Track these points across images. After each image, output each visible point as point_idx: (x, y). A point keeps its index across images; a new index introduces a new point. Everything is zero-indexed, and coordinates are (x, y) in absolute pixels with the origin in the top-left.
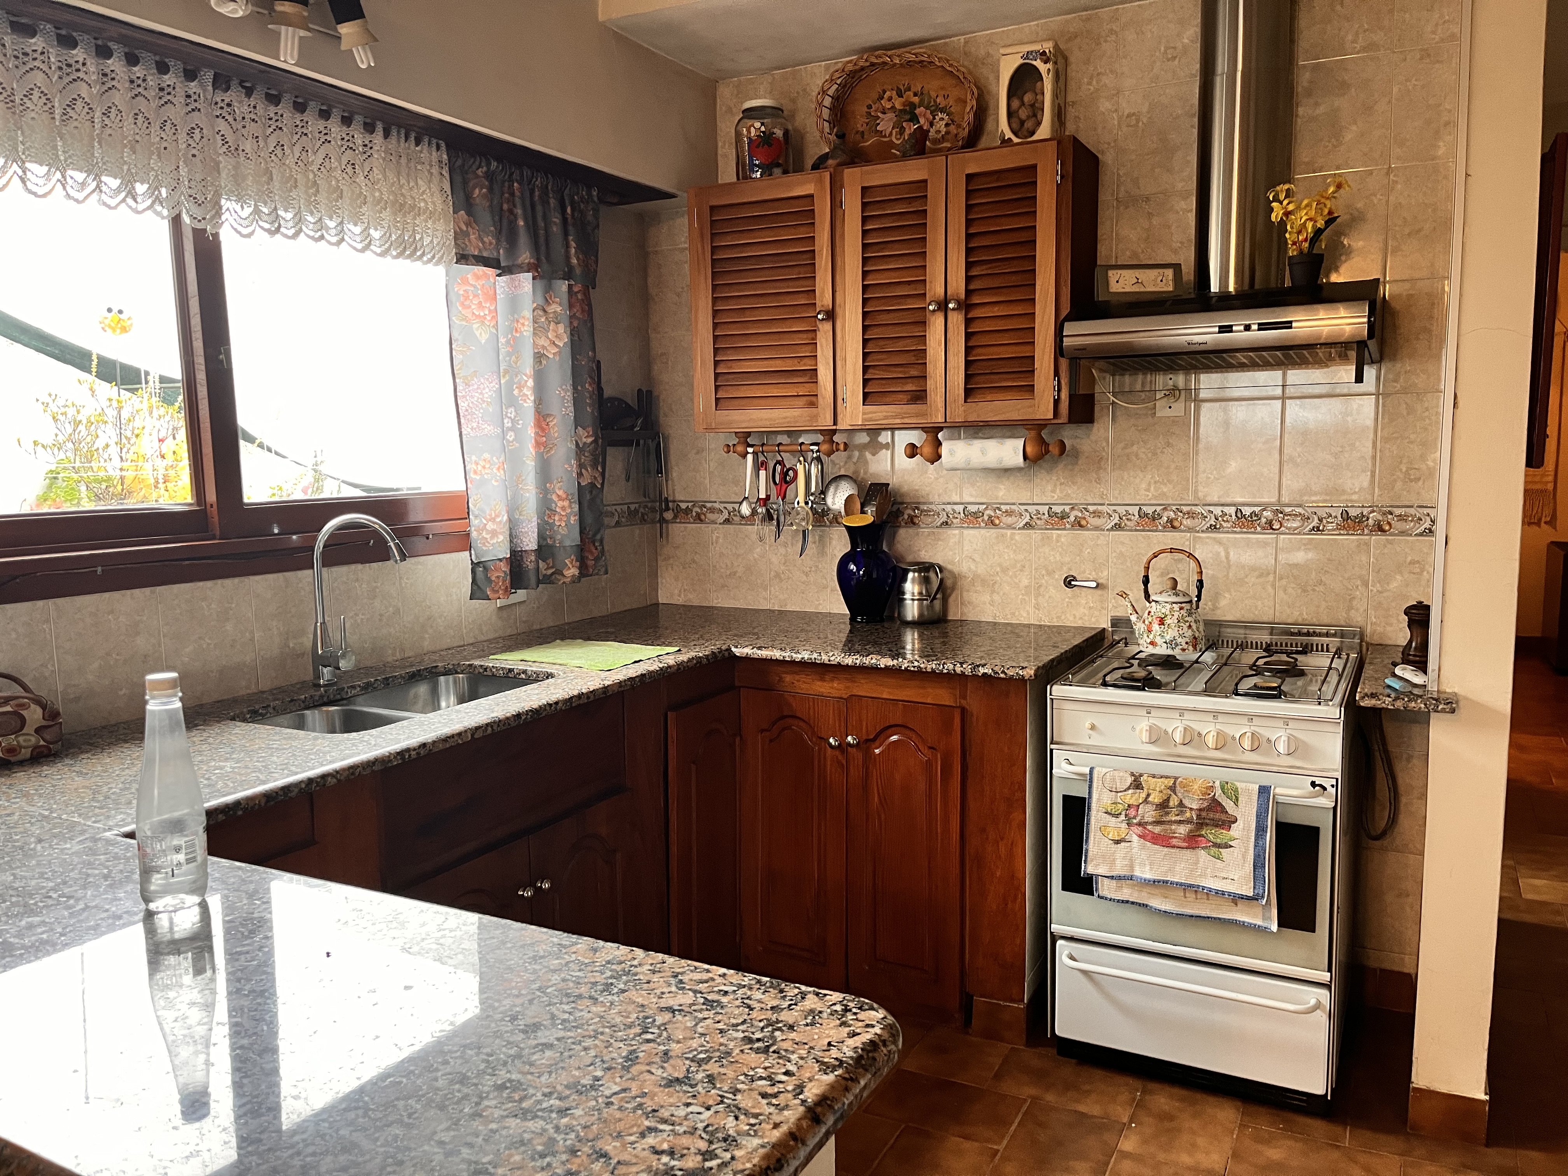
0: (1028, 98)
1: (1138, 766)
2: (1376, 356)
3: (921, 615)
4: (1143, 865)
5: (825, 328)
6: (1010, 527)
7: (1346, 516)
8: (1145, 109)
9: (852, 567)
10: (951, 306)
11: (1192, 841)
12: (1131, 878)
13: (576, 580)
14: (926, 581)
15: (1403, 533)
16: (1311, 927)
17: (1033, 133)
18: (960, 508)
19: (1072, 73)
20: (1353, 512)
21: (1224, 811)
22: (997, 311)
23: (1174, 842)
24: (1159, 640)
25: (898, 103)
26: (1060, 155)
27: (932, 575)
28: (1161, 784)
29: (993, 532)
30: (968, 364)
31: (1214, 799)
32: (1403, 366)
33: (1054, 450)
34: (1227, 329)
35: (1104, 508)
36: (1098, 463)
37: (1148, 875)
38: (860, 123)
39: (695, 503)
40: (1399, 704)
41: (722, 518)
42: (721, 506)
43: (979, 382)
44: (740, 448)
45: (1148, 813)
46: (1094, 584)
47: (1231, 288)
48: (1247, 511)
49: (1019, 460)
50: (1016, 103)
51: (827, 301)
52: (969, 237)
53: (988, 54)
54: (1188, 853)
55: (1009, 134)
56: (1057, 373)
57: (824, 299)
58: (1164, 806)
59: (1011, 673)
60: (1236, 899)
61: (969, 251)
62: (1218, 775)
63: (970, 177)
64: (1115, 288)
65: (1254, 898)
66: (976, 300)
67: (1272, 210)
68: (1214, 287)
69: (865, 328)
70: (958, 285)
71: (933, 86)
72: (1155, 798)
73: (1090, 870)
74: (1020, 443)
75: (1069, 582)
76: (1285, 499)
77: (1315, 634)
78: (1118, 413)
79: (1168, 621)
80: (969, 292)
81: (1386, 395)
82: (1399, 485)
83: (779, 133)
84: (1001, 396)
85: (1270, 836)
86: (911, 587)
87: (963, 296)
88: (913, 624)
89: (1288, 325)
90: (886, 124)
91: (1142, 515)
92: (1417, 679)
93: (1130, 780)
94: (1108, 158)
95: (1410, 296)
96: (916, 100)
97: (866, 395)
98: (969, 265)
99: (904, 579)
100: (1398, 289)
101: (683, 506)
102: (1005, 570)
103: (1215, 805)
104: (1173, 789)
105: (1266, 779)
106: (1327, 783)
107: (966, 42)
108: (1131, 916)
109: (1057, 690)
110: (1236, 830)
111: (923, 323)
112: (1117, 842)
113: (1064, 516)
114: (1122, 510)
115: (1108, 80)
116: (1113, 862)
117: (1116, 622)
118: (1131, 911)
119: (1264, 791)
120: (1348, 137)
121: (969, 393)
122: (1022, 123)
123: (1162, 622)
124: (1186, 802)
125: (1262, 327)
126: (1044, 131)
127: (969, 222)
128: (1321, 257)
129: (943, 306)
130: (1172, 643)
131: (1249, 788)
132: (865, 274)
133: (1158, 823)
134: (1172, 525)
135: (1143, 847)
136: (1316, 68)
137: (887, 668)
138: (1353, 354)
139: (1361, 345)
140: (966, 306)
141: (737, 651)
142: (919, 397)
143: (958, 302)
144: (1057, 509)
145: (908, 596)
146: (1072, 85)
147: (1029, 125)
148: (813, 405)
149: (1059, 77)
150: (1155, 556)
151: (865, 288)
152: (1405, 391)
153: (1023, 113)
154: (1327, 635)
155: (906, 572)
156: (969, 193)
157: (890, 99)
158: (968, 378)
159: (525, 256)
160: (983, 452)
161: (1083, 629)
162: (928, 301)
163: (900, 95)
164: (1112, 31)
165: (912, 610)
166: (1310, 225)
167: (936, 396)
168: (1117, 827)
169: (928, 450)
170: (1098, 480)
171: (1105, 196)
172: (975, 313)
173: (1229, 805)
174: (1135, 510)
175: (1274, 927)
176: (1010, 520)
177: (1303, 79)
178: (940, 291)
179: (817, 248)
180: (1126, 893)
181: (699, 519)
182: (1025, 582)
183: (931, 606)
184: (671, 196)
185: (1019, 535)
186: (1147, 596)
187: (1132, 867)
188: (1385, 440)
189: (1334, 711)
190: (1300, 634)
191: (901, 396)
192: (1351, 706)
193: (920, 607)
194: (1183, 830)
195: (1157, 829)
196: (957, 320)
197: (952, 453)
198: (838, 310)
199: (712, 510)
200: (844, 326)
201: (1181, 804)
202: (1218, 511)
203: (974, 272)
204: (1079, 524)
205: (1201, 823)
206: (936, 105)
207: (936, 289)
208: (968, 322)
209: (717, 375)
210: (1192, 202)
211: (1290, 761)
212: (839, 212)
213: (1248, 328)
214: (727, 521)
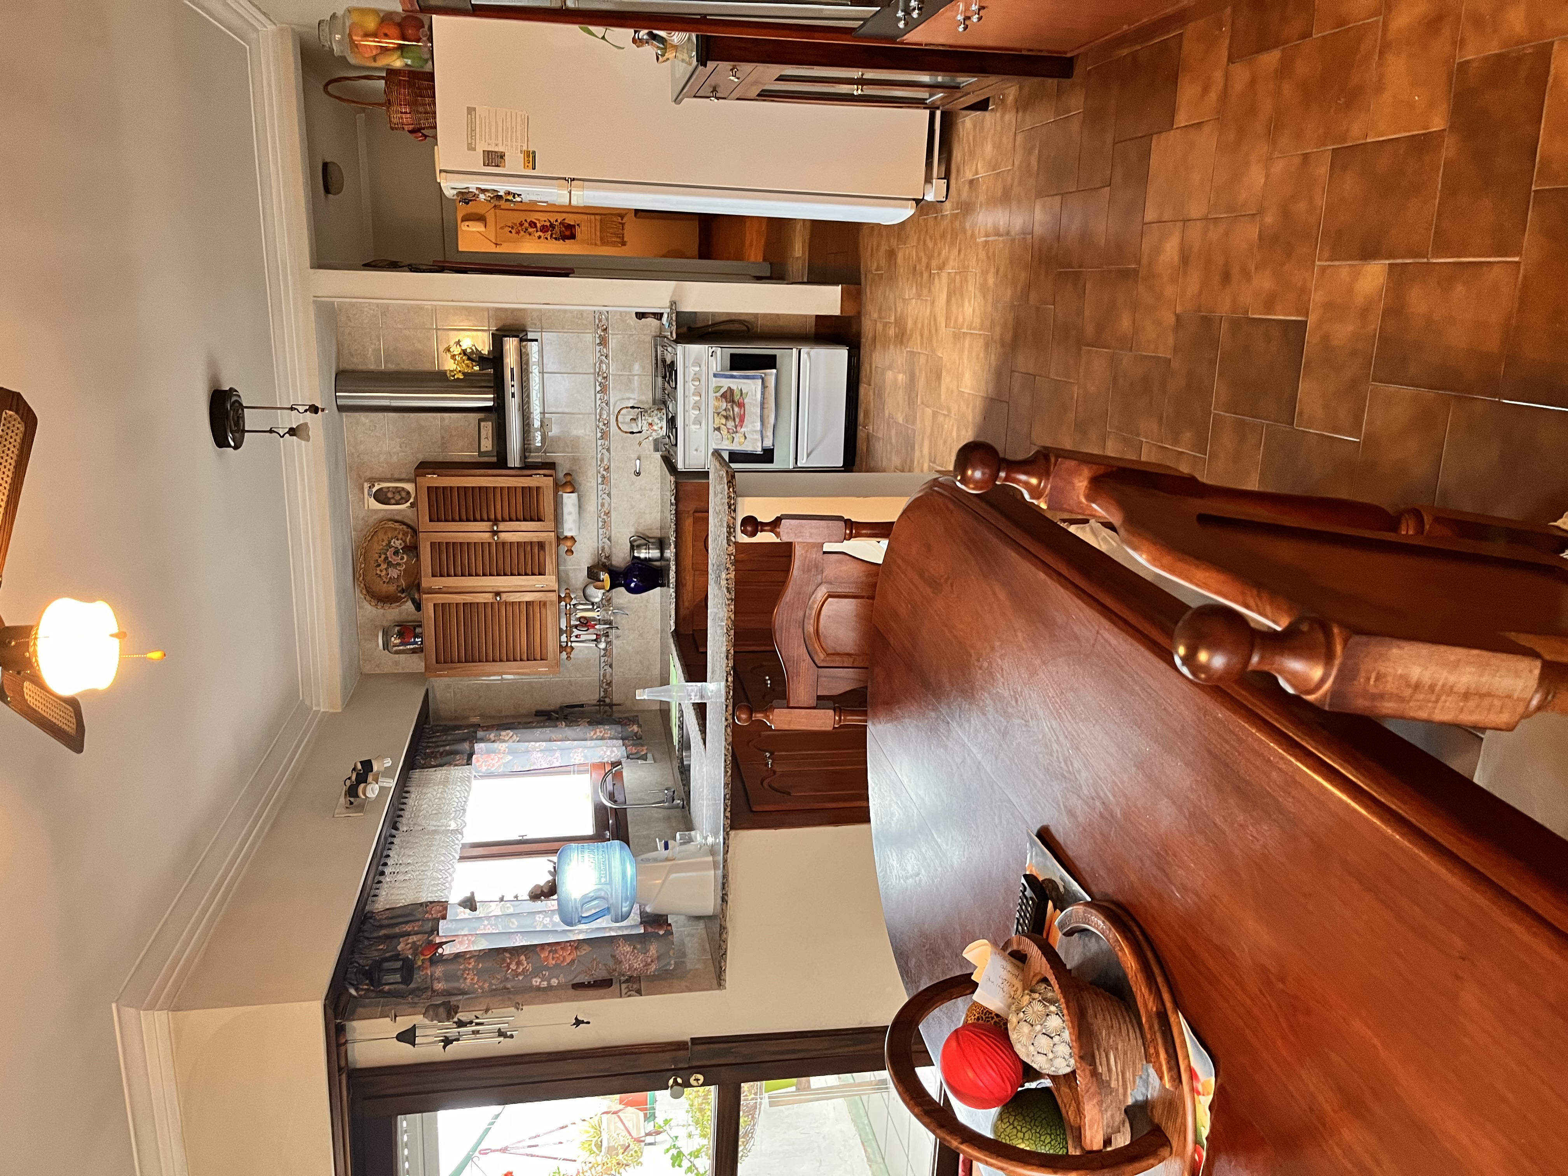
0: (390, 495)
1: (711, 429)
2: (524, 333)
3: (656, 549)
4: (754, 426)
5: (504, 596)
6: (610, 504)
7: (600, 344)
8: (398, 440)
9: (633, 585)
10: (495, 528)
11: (741, 405)
12: (762, 432)
13: (640, 726)
14: (639, 547)
15: (607, 319)
16: (774, 357)
17: (408, 493)
18: (601, 531)
19: (377, 476)
20: (598, 341)
21: (726, 392)
22: (499, 507)
23: (742, 412)
24: (660, 425)
25: (384, 566)
26: (424, 475)
27: (635, 544)
28: (717, 419)
29: (613, 514)
30: (525, 520)
31: (722, 396)
32: (528, 322)
33: (569, 478)
34: (513, 395)
35: (599, 456)
36: (575, 460)
37: (759, 424)
38: (392, 588)
39: (601, 687)
40: (674, 323)
41: (609, 670)
42: (602, 670)
43: (535, 515)
44: (569, 650)
45: (731, 424)
46: (638, 461)
47: (492, 396)
48: (598, 388)
49: (574, 495)
50: (393, 501)
51: (490, 596)
52: (461, 520)
53: (363, 519)
54: (747, 407)
55: (408, 504)
56: (531, 476)
57: (488, 598)
58: (726, 418)
59: (673, 487)
60: (764, 386)
61: (468, 520)
62: (712, 395)
63: (431, 520)
64: (490, 448)
65: (763, 379)
66: (493, 517)
67: (458, 379)
68: (491, 404)
69: (505, 575)
70: (485, 526)
71: (377, 547)
72: (723, 421)
73: (760, 449)
74: (565, 495)
75: (638, 474)
76: (592, 371)
77: (656, 356)
78: (550, 450)
79: (650, 421)
80: (489, 520)
81: (542, 328)
82: (585, 322)
83: (397, 629)
84: (541, 504)
85: (735, 373)
86: (643, 554)
87: (491, 523)
88: (662, 553)
89: (512, 370)
90: (394, 573)
91: (602, 438)
92: (665, 316)
93: (716, 432)
94: (421, 457)
95: (496, 319)
96: (383, 556)
97: (540, 574)
98: (475, 520)
99: (638, 558)
100: (492, 322)
101: (602, 694)
102: (633, 507)
103: (724, 396)
104: (718, 414)
105: (711, 375)
106: (711, 351)
107: (355, 530)
108: (781, 431)
109: (680, 467)
110: (734, 387)
111: (504, 543)
112: (746, 438)
113: (603, 477)
114: (600, 448)
115: (382, 458)
116: (755, 439)
117: (656, 450)
118: (778, 432)
119: (715, 376)
120: (420, 347)
121: (539, 520)
122: (402, 498)
123: (651, 424)
124: (724, 407)
125: (512, 379)
126: (409, 487)
127: (453, 520)
128: (480, 357)
129: (495, 533)
130: (661, 419)
131: (714, 382)
132: (477, 575)
133: (734, 420)
134: (607, 424)
135: (746, 426)
136: (386, 362)
137: (676, 548)
138: (524, 343)
139: (521, 340)
140: (496, 522)
141: (673, 628)
142: (541, 545)
143: (493, 525)
144: (600, 480)
145: (647, 556)
146: (383, 476)
147: (404, 494)
148: (545, 604)
149: (381, 480)
150: (620, 428)
151: (484, 575)
152: (541, 320)
153: (398, 497)
154: (656, 351)
155: (634, 557)
156: (439, 520)
157: (381, 571)
158: (532, 520)
159: (466, 746)
160: (570, 513)
161: (661, 466)
162: (491, 541)
163: (379, 565)
164: (358, 456)
165: (654, 553)
166: (466, 362)
167: (542, 536)
168: (738, 437)
169: (569, 543)
170: (585, 460)
171: (440, 459)
172: (500, 518)
173: (722, 391)
174: (599, 442)
175: (774, 371)
176: (606, 505)
177: (392, 367)
178: (487, 535)
179: (463, 602)
180: (769, 433)
181: (609, 684)
182: (638, 496)
183: (653, 543)
184: (427, 691)
185: (614, 500)
186: (640, 432)
187: (756, 431)
188: (563, 328)
189: (680, 348)
190: (657, 363)
191: (541, 556)
192: (677, 341)
193: (653, 549)
194: (736, 409)
195: (737, 420)
196: (502, 526)
197: (570, 530)
198: (496, 590)
199: (604, 676)
200: (503, 587)
201: (725, 410)
202: (598, 402)
203: (478, 517)
204: (607, 469)
205: (733, 401)
206: (387, 545)
207: (486, 536)
208: (503, 520)
209: (528, 660)
210: (446, 415)
211: (703, 366)
212: (444, 590)
213: (513, 386)
214: (611, 666)
